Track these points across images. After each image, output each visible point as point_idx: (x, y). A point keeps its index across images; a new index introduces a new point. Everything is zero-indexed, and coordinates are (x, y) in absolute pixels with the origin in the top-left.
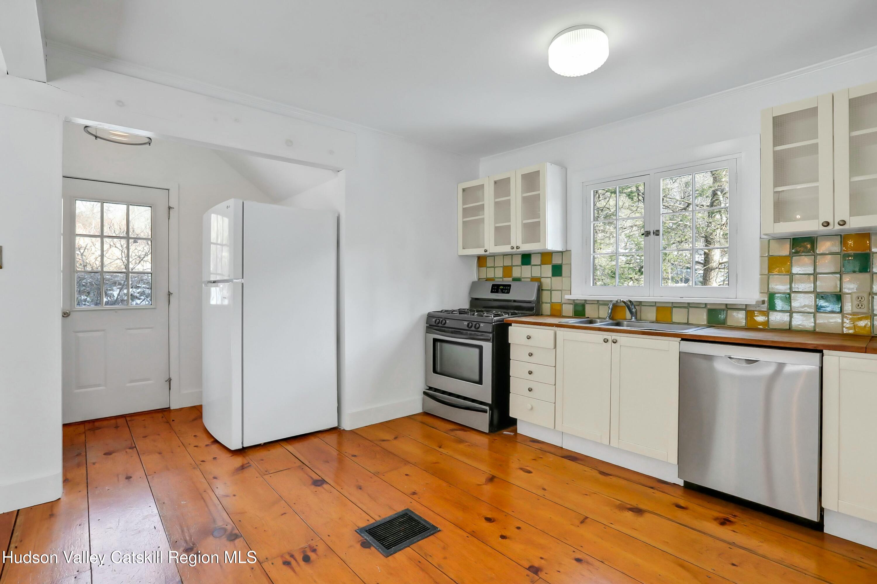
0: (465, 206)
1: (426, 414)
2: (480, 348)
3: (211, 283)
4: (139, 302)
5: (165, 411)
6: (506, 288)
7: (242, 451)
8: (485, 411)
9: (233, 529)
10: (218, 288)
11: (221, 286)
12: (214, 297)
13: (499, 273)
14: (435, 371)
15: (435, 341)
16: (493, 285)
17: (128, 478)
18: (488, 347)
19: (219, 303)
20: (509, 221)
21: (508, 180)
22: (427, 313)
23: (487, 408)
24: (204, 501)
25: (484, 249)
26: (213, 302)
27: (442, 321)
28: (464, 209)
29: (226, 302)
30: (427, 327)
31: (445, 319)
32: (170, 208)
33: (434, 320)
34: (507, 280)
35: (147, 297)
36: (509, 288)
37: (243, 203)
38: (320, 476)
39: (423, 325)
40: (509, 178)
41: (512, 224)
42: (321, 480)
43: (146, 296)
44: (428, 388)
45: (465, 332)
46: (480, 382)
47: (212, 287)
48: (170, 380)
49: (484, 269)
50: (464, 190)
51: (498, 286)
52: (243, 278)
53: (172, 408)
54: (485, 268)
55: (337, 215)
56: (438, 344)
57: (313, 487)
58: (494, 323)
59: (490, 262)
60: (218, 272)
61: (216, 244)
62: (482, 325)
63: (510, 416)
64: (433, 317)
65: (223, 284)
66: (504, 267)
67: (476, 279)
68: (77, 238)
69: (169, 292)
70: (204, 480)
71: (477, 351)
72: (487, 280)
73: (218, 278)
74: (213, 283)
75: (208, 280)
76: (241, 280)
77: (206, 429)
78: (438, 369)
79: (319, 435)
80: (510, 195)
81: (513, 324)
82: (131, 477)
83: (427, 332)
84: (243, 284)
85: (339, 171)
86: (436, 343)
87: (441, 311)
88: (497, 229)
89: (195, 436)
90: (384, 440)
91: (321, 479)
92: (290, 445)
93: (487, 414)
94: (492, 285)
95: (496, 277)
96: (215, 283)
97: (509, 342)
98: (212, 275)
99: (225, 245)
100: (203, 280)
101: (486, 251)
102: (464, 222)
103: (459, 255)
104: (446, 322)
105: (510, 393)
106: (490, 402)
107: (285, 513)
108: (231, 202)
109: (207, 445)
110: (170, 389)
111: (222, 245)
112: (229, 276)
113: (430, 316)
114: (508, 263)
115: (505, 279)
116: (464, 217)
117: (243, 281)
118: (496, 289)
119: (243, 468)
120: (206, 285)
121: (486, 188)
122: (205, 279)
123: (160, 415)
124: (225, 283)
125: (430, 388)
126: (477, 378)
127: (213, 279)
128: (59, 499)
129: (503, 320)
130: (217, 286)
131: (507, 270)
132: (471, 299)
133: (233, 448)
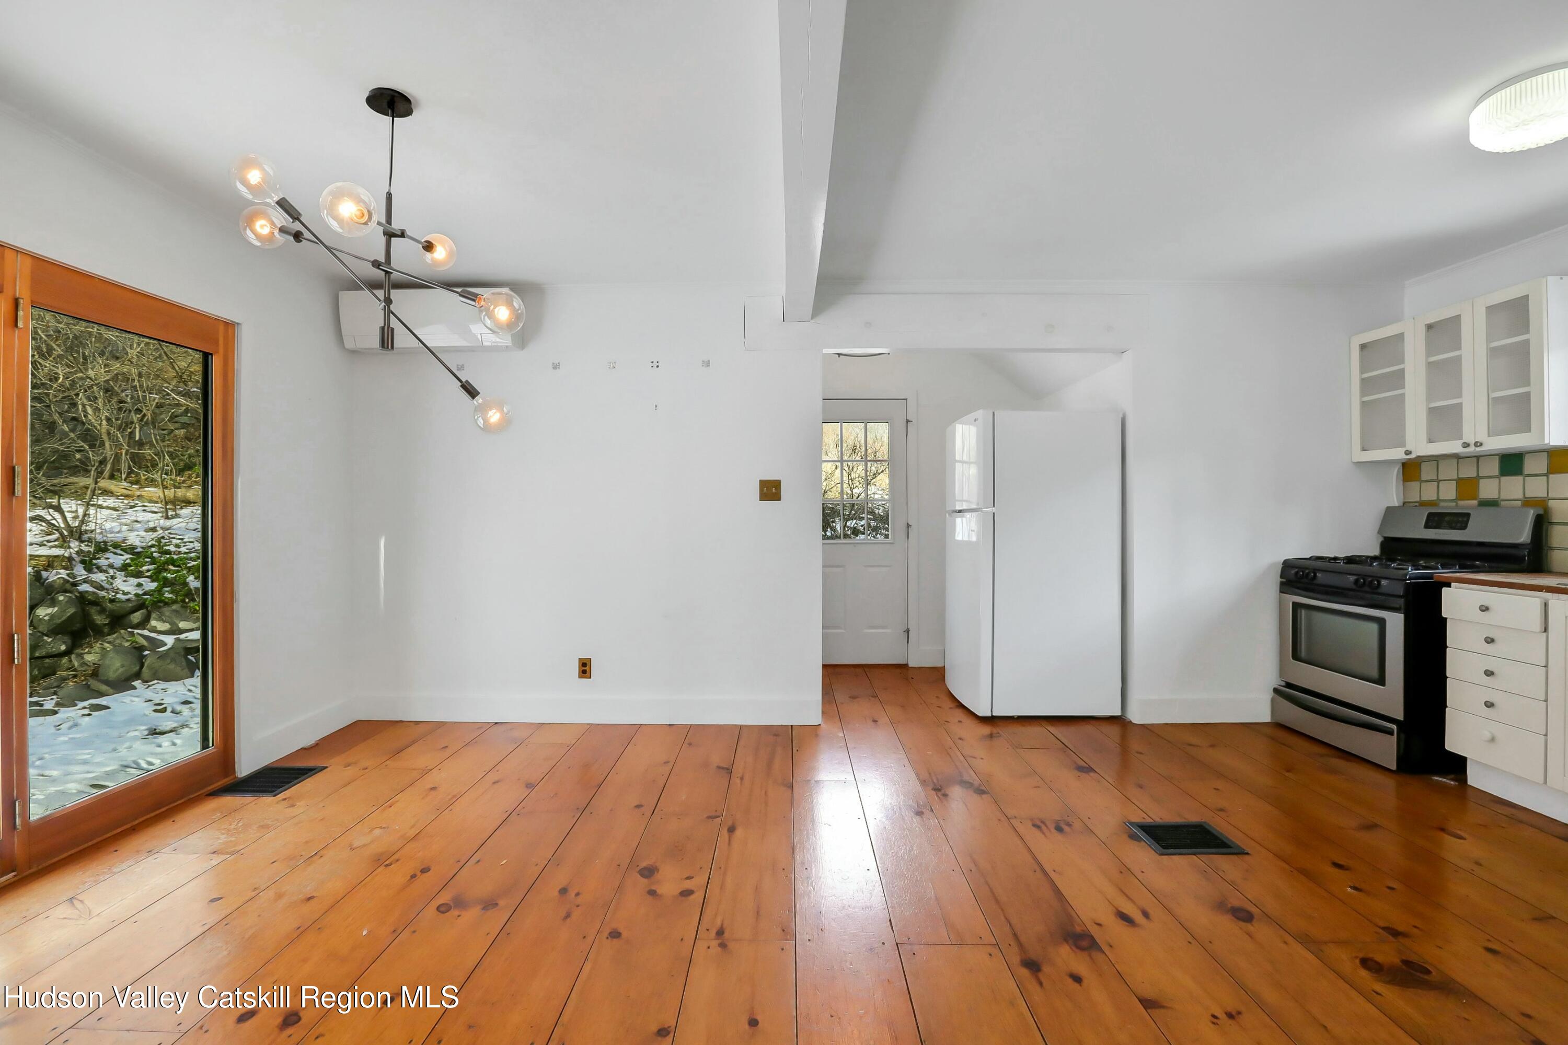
0: (1366, 375)
1: (1278, 726)
2: (1382, 622)
3: (956, 512)
4: (862, 537)
5: (903, 667)
6: (1460, 520)
7: (991, 720)
8: (1390, 733)
9: (980, 785)
10: (964, 519)
11: (968, 516)
12: (959, 533)
13: (1448, 492)
14: (1296, 656)
15: (1296, 606)
16: (1430, 515)
17: (875, 721)
18: (1395, 622)
19: (966, 539)
20: (1460, 395)
21: (1455, 320)
22: (1282, 561)
23: (1395, 727)
24: (950, 757)
25: (1404, 449)
26: (959, 537)
27: (1308, 574)
28: (1363, 381)
29: (974, 539)
30: (1282, 584)
31: (1315, 571)
32: (908, 421)
33: (1293, 572)
34: (1468, 505)
35: (873, 532)
36: (1465, 519)
37: (993, 413)
38: (1087, 764)
39: (1275, 580)
40: (1458, 317)
41: (1466, 400)
42: (1085, 767)
43: (872, 530)
44: (1283, 684)
45: (1351, 593)
46: (1381, 681)
47: (957, 517)
48: (908, 631)
49: (1414, 485)
50: (1363, 347)
51: (1441, 515)
52: (994, 506)
53: (910, 665)
54: (1418, 483)
55: (1121, 416)
56: (1303, 612)
57: (1076, 771)
58: (1408, 580)
59: (1427, 472)
60: (964, 498)
61: (963, 462)
62: (1384, 582)
63: (1447, 748)
64: (1293, 567)
65: (970, 513)
66: (1460, 481)
67: (1395, 502)
68: (824, 464)
69: (908, 524)
70: (949, 739)
71: (1374, 627)
72: (1422, 504)
73: (965, 507)
74: (959, 512)
75: (954, 509)
76: (991, 509)
77: (950, 691)
78: (1303, 653)
79: (1093, 722)
80: (1459, 348)
81: (1452, 584)
82: (877, 721)
83: (1281, 592)
84: (994, 514)
85: (1123, 352)
86: (1299, 611)
87: (1310, 558)
88: (1433, 412)
89: (937, 697)
90: (1190, 745)
91: (1087, 766)
92: (1052, 726)
93: (1392, 737)
94: (1426, 514)
95: (1440, 498)
96: (961, 512)
97: (1444, 615)
98: (957, 503)
99: (972, 463)
100: (947, 509)
101: (1408, 453)
102: (1364, 404)
103: (1353, 461)
104: (1315, 575)
105: (1447, 707)
106: (1401, 717)
107: (1039, 787)
108: (979, 414)
109: (951, 708)
110: (908, 642)
111: (969, 463)
112: (978, 504)
113: (1287, 565)
114: (1468, 472)
115: (1461, 503)
116: (1364, 392)
117: (994, 510)
118: (1435, 520)
119: (991, 736)
120: (950, 515)
121: (1408, 339)
122: (949, 508)
123: (898, 671)
124: (972, 513)
125: (1289, 685)
126: (1375, 673)
127: (958, 508)
128: (820, 725)
129: (1430, 576)
130: (963, 517)
131: (1467, 486)
132: (1381, 539)
133: (980, 714)
